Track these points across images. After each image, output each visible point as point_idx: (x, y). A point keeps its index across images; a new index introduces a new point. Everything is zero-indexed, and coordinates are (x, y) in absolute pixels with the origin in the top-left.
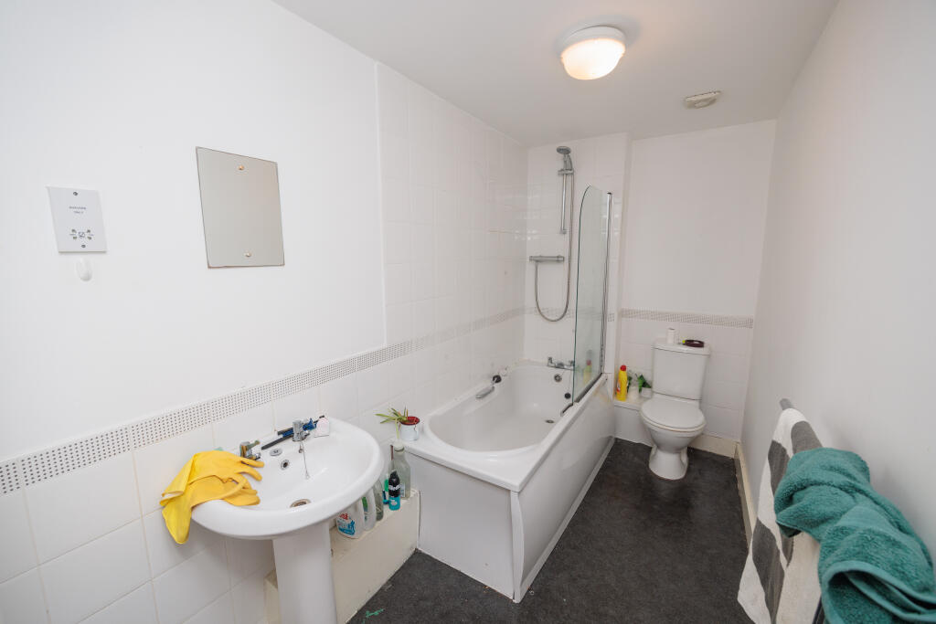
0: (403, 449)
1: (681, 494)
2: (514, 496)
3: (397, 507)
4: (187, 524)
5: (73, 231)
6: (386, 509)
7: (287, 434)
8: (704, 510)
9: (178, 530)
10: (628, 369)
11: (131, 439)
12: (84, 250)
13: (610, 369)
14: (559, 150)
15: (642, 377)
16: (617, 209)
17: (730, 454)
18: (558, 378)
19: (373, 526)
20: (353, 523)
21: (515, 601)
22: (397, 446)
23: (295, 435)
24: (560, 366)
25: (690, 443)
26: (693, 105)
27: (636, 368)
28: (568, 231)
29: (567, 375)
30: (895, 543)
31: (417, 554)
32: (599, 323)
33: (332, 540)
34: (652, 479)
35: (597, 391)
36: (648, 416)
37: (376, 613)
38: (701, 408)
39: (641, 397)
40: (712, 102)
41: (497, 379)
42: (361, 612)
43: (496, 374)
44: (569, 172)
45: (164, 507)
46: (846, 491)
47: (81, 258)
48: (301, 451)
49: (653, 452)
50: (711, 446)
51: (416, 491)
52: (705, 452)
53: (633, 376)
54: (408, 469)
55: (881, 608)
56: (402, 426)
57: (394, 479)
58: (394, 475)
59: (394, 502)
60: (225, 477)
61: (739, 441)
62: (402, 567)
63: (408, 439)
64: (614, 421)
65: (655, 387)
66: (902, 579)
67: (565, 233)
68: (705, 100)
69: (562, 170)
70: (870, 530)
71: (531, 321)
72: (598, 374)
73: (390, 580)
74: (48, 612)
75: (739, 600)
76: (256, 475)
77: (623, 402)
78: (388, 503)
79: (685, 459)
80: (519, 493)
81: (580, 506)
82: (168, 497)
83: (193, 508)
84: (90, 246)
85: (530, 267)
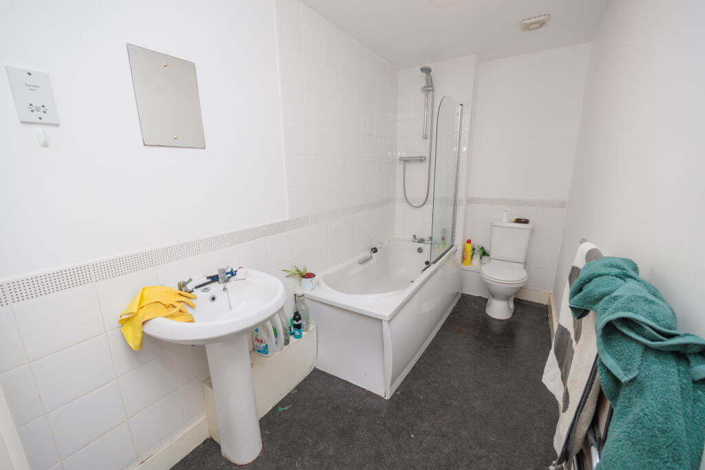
0: (303, 295)
1: (509, 329)
2: (385, 324)
3: (300, 337)
4: (140, 335)
5: (30, 105)
6: (292, 339)
7: (214, 279)
8: (524, 338)
9: (133, 340)
10: (472, 242)
11: (93, 275)
12: (40, 122)
13: (459, 242)
14: (423, 70)
15: (482, 248)
16: (467, 118)
17: (545, 302)
18: (420, 250)
19: (282, 349)
20: (267, 346)
21: (386, 398)
22: (299, 293)
23: (220, 280)
24: (422, 241)
25: (516, 293)
26: (528, 27)
27: (478, 242)
28: (429, 136)
29: (426, 247)
30: (651, 302)
31: (316, 370)
32: (451, 208)
33: (252, 358)
34: (487, 320)
35: (448, 258)
36: (487, 274)
37: (286, 408)
38: (525, 268)
39: (481, 263)
40: (542, 24)
41: (375, 250)
42: (275, 409)
43: (374, 246)
44: (430, 88)
45: (122, 326)
46: (620, 278)
47: (39, 129)
48: (225, 289)
49: (489, 302)
50: (531, 297)
51: (314, 326)
52: (527, 301)
53: (476, 247)
54: (307, 310)
55: (637, 342)
56: (303, 279)
57: (297, 316)
58: (297, 314)
59: (297, 333)
60: (167, 303)
61: (552, 292)
62: (305, 380)
63: (307, 287)
64: (461, 282)
65: (492, 255)
66: (654, 321)
67: (426, 139)
68: (538, 22)
69: (425, 87)
70: (633, 295)
71: (400, 208)
72: (450, 246)
73: (296, 387)
74: (40, 395)
75: (543, 381)
76: (191, 304)
77: (469, 267)
78: (293, 334)
79: (512, 305)
80: (389, 321)
81: (435, 337)
82: (124, 317)
83: (144, 323)
84: (46, 119)
85: (400, 166)
